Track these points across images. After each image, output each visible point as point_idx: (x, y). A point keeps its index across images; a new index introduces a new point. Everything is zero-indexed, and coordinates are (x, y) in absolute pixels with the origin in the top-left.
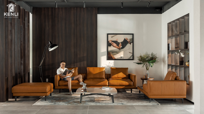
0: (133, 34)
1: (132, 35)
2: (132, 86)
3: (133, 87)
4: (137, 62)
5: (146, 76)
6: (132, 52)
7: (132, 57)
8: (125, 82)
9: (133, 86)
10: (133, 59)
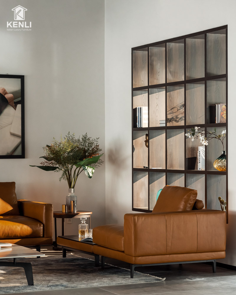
0: (22, 78)
1: (20, 80)
2: (40, 237)
3: (44, 239)
4: (41, 165)
5: (69, 207)
6: (20, 133)
7: (20, 147)
8: (21, 225)
9: (43, 237)
10: (22, 156)
